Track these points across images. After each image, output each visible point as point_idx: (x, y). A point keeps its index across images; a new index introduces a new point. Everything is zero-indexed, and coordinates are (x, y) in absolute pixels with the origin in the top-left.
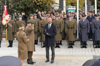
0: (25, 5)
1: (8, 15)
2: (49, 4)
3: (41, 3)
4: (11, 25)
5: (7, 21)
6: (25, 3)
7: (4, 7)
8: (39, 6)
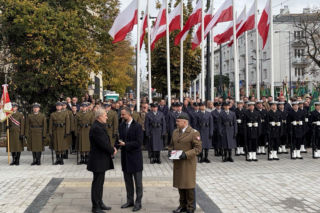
0: (41, 85)
1: (10, 104)
2: (84, 86)
3: (69, 83)
4: (17, 123)
5: (7, 114)
6: (41, 81)
7: (2, 88)
8: (66, 87)
